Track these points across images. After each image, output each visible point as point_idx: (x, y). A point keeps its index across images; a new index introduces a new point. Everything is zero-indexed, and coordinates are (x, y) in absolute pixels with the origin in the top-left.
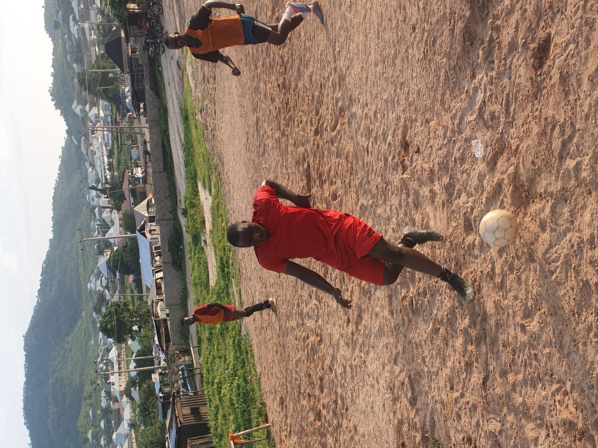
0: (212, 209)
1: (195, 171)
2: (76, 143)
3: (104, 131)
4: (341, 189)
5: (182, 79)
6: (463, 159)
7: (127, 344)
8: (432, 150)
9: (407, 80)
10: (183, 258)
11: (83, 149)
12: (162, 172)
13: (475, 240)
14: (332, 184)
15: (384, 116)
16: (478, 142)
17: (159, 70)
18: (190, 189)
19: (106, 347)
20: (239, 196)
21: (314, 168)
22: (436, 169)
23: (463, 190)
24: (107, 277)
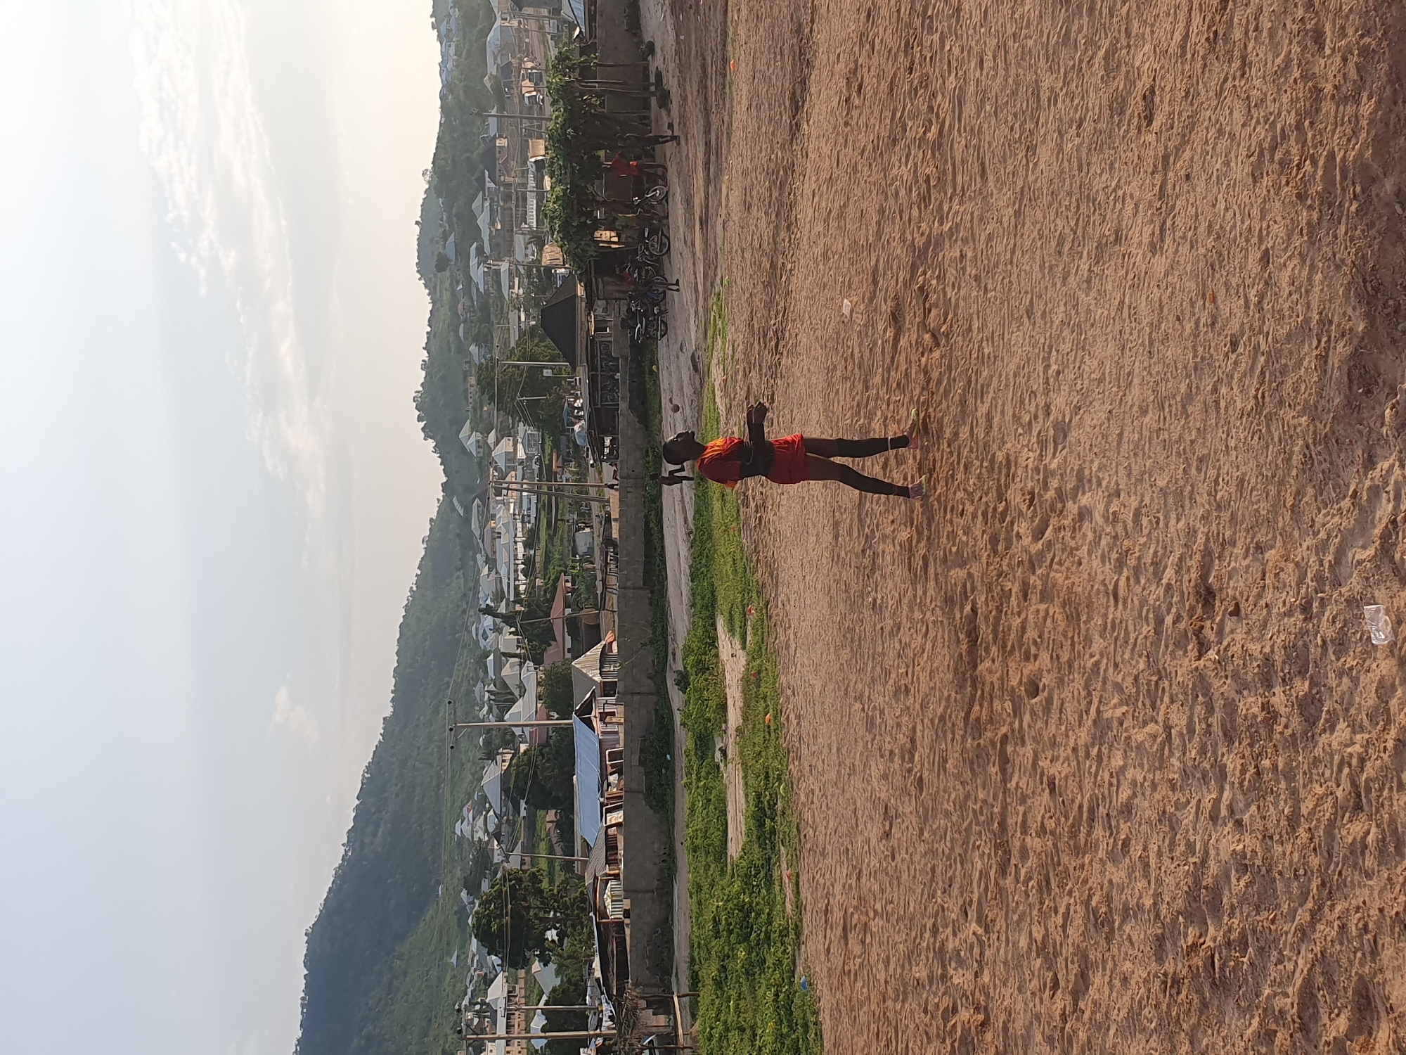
0: (746, 680)
1: (713, 592)
2: (462, 513)
3: (521, 491)
4: (1049, 672)
5: (698, 393)
6: (1341, 645)
7: (528, 971)
8: (1269, 613)
9: (1215, 453)
10: (670, 783)
11: (474, 525)
12: (638, 588)
13: (1368, 833)
14: (1027, 659)
15: (1157, 523)
16: (1378, 610)
17: (652, 372)
18: (700, 631)
19: (483, 973)
20: (809, 658)
21: (986, 618)
22: (1278, 657)
23: (1340, 713)
24: (498, 812)
